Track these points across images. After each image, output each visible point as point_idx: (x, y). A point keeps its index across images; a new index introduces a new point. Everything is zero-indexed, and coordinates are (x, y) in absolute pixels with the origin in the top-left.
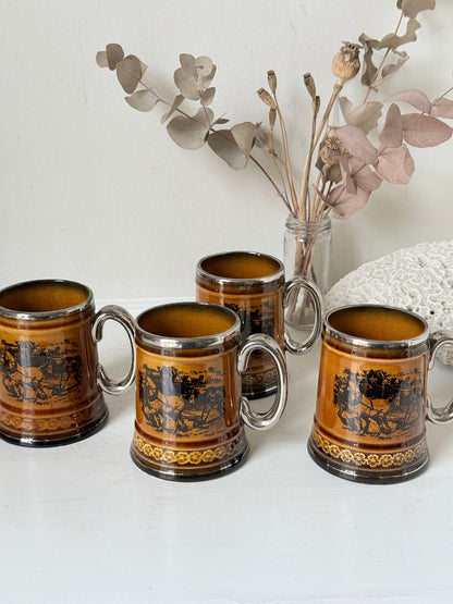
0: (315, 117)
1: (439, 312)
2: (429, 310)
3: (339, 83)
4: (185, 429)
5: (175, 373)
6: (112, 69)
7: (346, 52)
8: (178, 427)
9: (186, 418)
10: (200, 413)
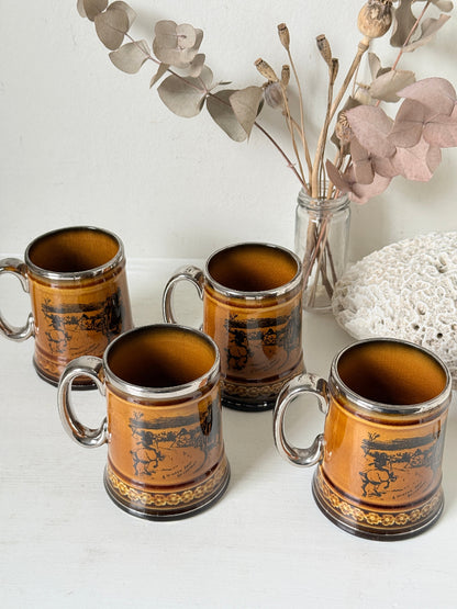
0: (332, 84)
1: (447, 337)
2: (436, 333)
3: (365, 42)
6: (92, 20)
7: (374, 6)
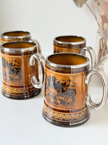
4: (57, 104)
5: (55, 79)
8: (55, 102)
9: (58, 99)
10: (63, 99)
